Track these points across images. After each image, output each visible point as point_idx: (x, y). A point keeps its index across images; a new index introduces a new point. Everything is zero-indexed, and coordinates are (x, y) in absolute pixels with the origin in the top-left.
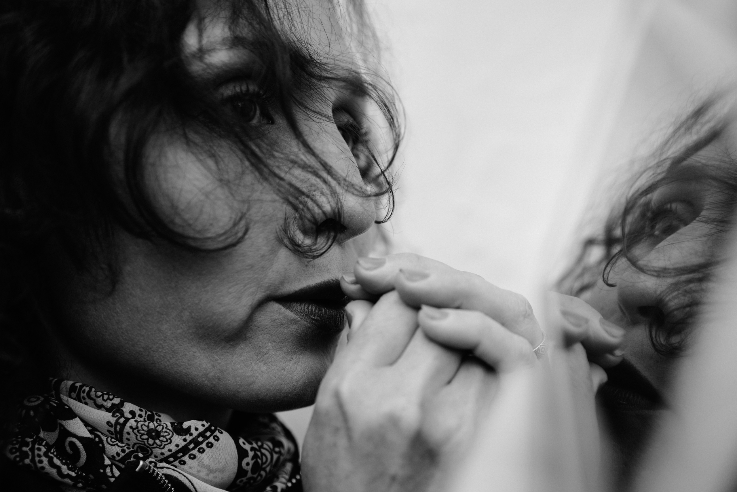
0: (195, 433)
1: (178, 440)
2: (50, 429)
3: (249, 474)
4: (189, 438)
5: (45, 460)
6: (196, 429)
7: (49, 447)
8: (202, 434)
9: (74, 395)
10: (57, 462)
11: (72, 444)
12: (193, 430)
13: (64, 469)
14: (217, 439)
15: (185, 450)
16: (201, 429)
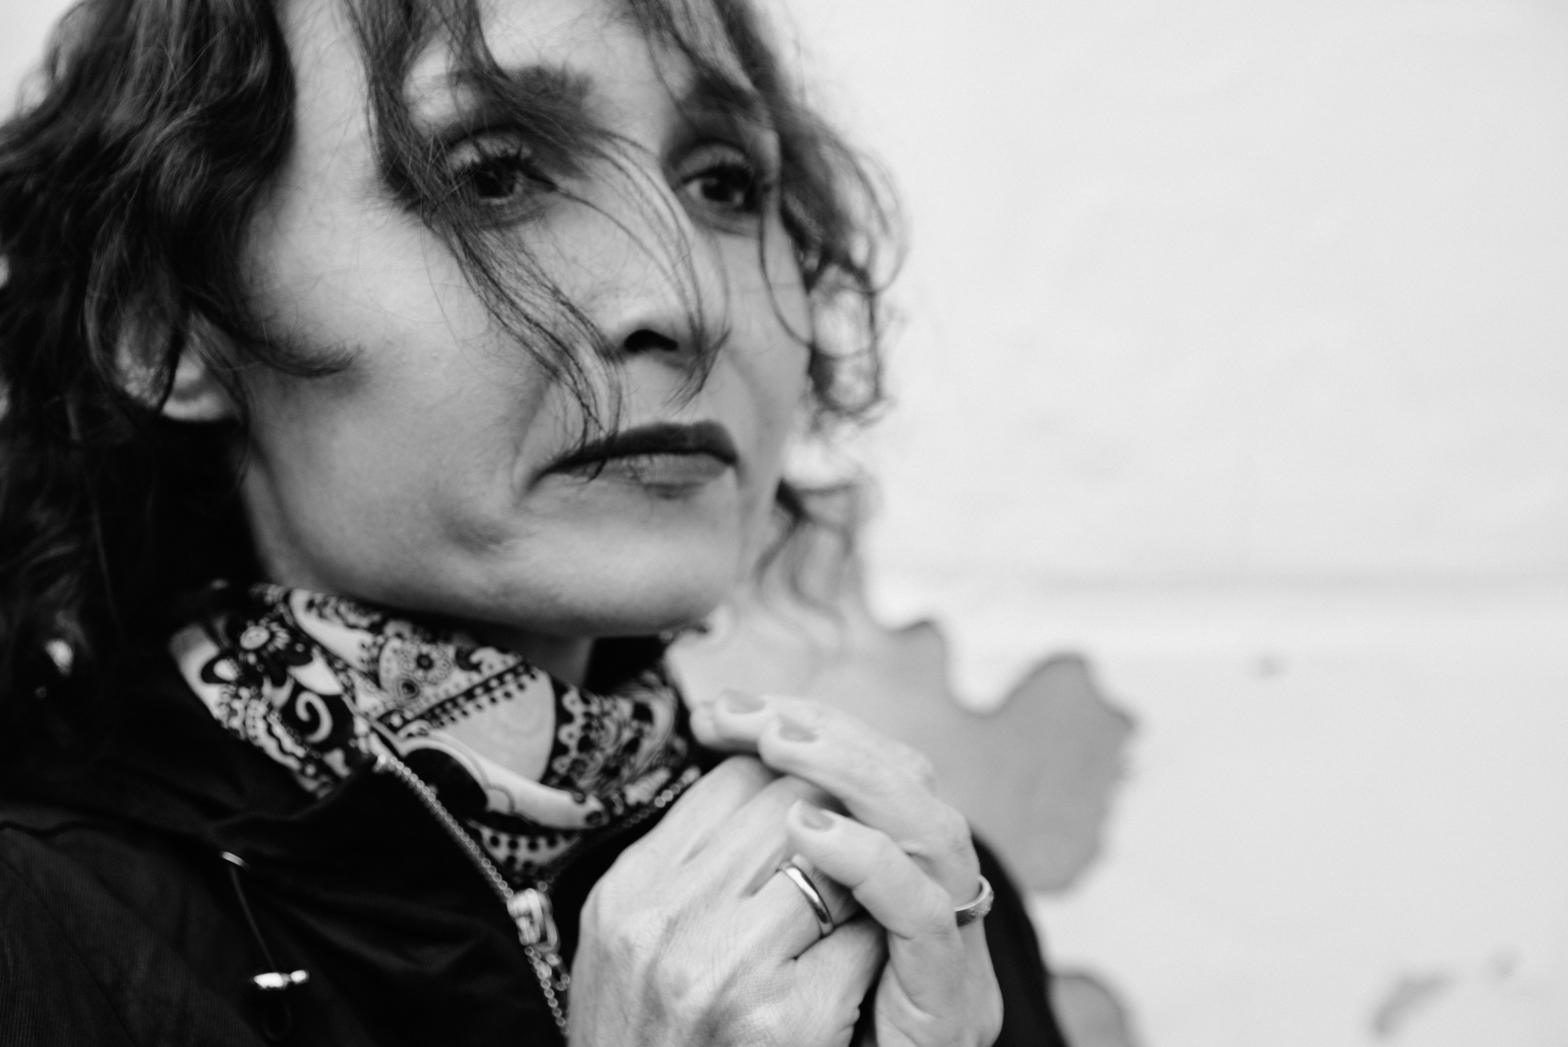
0: (487, 672)
1: (460, 680)
2: (278, 683)
3: (574, 754)
4: (476, 678)
5: (261, 726)
6: (491, 667)
7: (270, 707)
8: (500, 677)
9: (314, 612)
10: (279, 730)
11: (310, 707)
12: (484, 668)
13: (288, 743)
14: (521, 687)
15: (469, 694)
16: (499, 668)
